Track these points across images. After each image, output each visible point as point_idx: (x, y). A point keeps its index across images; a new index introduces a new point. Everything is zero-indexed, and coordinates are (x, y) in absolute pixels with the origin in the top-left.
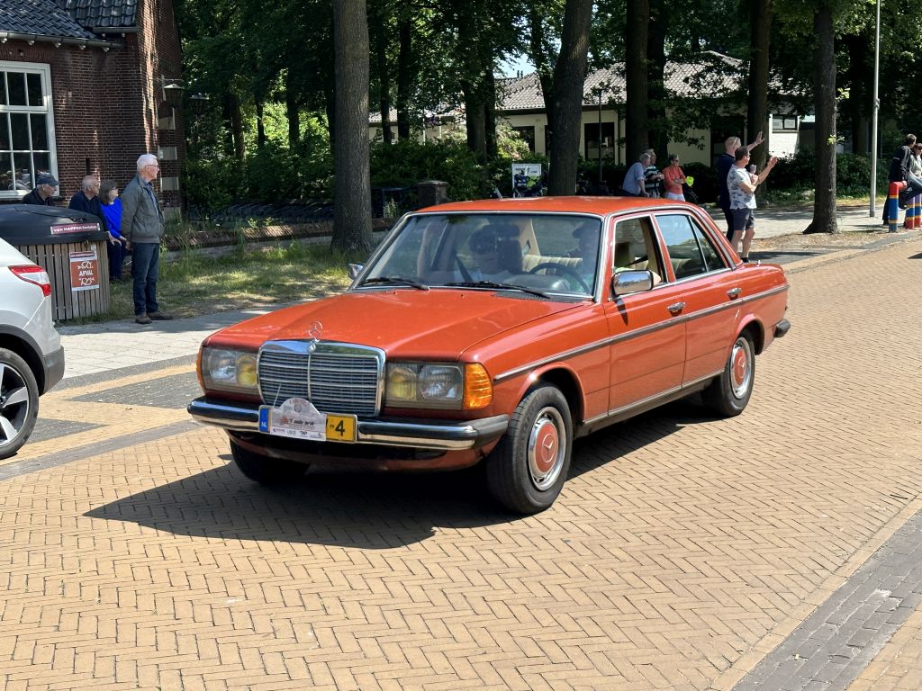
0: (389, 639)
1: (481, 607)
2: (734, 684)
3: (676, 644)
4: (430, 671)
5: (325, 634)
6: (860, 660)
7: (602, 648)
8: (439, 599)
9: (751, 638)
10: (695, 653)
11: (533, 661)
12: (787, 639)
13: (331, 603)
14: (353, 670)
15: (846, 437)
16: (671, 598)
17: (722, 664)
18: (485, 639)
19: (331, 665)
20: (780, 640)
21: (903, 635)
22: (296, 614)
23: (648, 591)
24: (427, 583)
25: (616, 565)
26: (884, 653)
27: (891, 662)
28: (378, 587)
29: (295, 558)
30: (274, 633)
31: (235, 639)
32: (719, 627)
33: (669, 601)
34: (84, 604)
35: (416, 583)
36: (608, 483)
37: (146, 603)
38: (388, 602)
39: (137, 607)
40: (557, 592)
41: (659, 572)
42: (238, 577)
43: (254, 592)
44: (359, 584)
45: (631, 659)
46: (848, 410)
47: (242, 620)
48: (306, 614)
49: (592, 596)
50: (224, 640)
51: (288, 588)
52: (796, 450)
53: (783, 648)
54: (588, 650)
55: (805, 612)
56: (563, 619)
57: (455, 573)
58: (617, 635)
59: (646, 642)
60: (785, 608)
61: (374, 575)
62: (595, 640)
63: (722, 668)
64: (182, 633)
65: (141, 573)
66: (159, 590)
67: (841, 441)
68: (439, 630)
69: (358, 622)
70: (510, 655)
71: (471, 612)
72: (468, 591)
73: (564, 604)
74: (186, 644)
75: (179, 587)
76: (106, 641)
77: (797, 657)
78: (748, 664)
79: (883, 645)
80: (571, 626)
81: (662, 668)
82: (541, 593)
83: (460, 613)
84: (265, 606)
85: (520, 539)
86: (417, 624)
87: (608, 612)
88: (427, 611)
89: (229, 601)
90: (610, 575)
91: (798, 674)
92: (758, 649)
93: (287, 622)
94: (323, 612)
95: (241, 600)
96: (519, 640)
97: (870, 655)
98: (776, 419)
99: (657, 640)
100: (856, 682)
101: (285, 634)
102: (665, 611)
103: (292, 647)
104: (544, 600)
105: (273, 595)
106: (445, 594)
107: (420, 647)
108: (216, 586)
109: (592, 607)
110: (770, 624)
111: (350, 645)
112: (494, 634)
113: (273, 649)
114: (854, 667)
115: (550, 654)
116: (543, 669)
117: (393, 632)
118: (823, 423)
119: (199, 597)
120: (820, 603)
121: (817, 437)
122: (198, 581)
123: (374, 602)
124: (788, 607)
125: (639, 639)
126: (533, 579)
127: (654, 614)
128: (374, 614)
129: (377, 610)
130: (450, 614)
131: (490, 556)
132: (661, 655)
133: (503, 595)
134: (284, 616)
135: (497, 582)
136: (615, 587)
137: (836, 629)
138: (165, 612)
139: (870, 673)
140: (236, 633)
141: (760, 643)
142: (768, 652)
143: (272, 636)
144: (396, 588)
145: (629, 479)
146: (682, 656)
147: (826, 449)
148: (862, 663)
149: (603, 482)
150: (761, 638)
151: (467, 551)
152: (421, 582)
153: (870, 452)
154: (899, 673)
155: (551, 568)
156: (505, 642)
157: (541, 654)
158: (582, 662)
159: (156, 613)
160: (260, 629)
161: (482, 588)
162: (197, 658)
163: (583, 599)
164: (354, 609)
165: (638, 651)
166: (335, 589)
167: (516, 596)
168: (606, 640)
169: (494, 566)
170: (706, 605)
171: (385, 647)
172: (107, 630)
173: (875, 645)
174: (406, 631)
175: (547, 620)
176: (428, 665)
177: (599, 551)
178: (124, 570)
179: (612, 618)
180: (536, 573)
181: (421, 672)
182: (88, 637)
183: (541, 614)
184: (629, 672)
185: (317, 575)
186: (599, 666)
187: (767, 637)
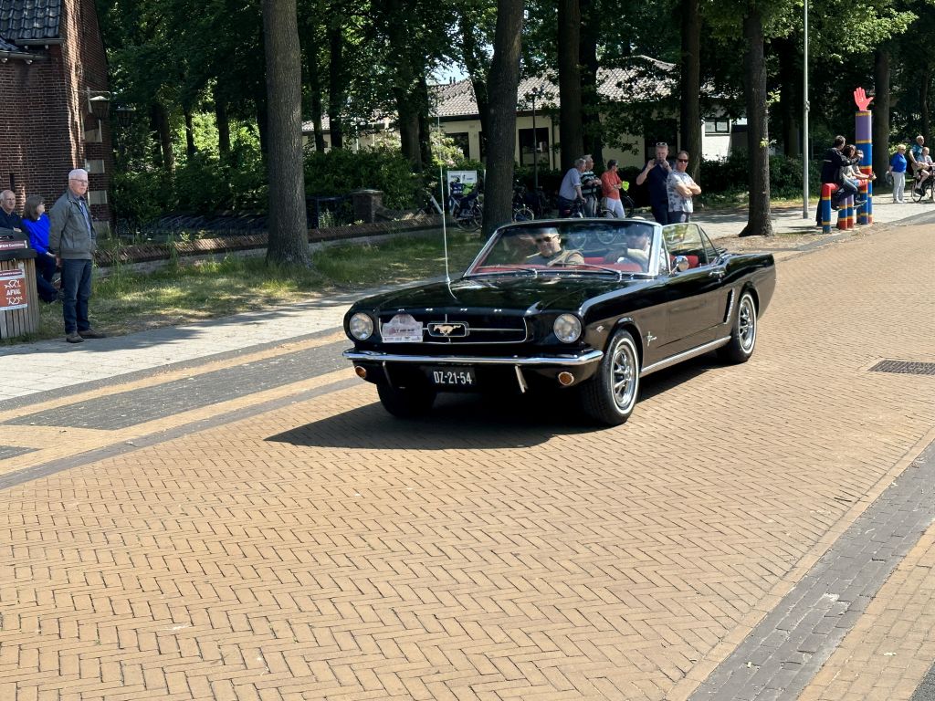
0: (341, 661)
1: (433, 625)
2: (689, 694)
3: (630, 656)
4: (383, 693)
5: (274, 658)
6: (813, 665)
7: (556, 663)
8: (389, 618)
9: (704, 647)
10: (649, 665)
11: (487, 679)
12: (739, 647)
13: (281, 627)
14: (304, 694)
15: (789, 441)
16: (623, 610)
17: (676, 675)
18: (438, 658)
19: (283, 690)
20: (732, 649)
21: (852, 640)
22: (243, 638)
23: (599, 602)
24: (377, 603)
25: (567, 577)
26: (835, 657)
27: (843, 667)
28: (327, 608)
29: (241, 581)
30: (222, 659)
31: (183, 668)
32: (671, 637)
33: (621, 613)
34: (24, 636)
35: (366, 602)
36: (556, 494)
37: (89, 633)
38: (339, 623)
39: (79, 637)
40: (509, 607)
41: (611, 584)
42: (183, 602)
43: (200, 618)
44: (307, 605)
45: (585, 673)
46: (791, 414)
47: (188, 647)
48: (255, 638)
49: (543, 609)
50: (172, 669)
51: (235, 612)
52: (740, 455)
53: (735, 656)
54: (543, 665)
55: (756, 619)
56: (516, 634)
57: (405, 591)
58: (570, 649)
59: (599, 654)
60: (736, 615)
61: (323, 596)
62: (548, 654)
63: (676, 679)
64: (127, 662)
65: (83, 602)
66: (102, 619)
67: (784, 445)
68: (391, 650)
69: (307, 645)
70: (464, 674)
71: (423, 631)
72: (419, 609)
73: (516, 619)
74: (133, 675)
75: (122, 615)
76: (48, 674)
77: (749, 665)
78: (701, 674)
79: (834, 649)
80: (524, 641)
81: (617, 680)
82: (492, 608)
83: (412, 632)
84: (212, 632)
85: (468, 553)
86: (367, 644)
87: (560, 625)
88: (378, 631)
89: (175, 628)
90: (562, 588)
91: (751, 681)
92: (709, 657)
93: (236, 647)
94: (272, 636)
95: (186, 626)
96: (473, 658)
97: (821, 660)
98: (720, 424)
99: (610, 653)
100: (809, 688)
101: (234, 659)
102: (618, 622)
103: (242, 673)
104: (496, 615)
105: (219, 620)
106: (395, 613)
107: (372, 669)
108: (161, 612)
109: (544, 621)
110: (720, 632)
111: (300, 669)
112: (447, 653)
113: (222, 676)
114: (807, 673)
115: (505, 671)
116: (497, 686)
117: (345, 654)
118: (765, 427)
119: (143, 625)
120: (770, 610)
121: (761, 441)
122: (141, 609)
123: (324, 624)
124: (738, 614)
125: (593, 652)
126: (483, 594)
127: (608, 625)
128: (324, 636)
129: (327, 631)
130: (401, 633)
131: (439, 573)
132: (616, 669)
133: (454, 612)
134: (232, 641)
135: (446, 598)
136: (566, 600)
137: (787, 636)
138: (109, 642)
139: (822, 679)
140: (183, 661)
141: (714, 652)
142: (721, 660)
143: (221, 662)
144: (345, 609)
145: (576, 489)
146: (635, 669)
147: (769, 453)
148: (814, 668)
149: (550, 493)
150: (713, 647)
151: (417, 568)
152: (371, 602)
153: (813, 456)
154: (851, 677)
155: (503, 583)
156: (459, 660)
157: (496, 671)
158: (536, 678)
159: (99, 643)
160: (207, 657)
161: (433, 606)
162: (143, 688)
163: (534, 613)
164: (303, 632)
165: (592, 664)
166: (283, 611)
167: (468, 613)
168: (559, 654)
169: (445, 583)
170: (657, 615)
171: (336, 670)
172: (50, 663)
173: (825, 651)
174: (358, 652)
175: (500, 637)
176: (380, 686)
177: (549, 564)
178: (64, 600)
179: (564, 632)
180: (487, 588)
181: (374, 694)
182: (28, 671)
183: (494, 631)
184: (584, 686)
185: (265, 598)
186: (553, 680)
187: (719, 645)
